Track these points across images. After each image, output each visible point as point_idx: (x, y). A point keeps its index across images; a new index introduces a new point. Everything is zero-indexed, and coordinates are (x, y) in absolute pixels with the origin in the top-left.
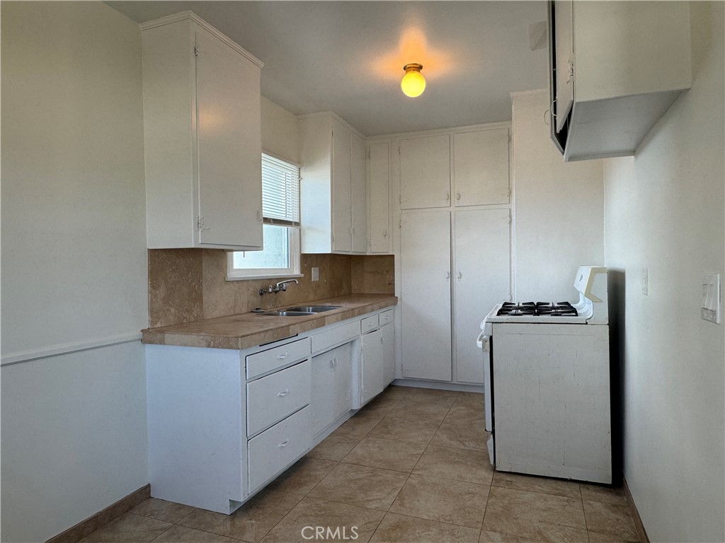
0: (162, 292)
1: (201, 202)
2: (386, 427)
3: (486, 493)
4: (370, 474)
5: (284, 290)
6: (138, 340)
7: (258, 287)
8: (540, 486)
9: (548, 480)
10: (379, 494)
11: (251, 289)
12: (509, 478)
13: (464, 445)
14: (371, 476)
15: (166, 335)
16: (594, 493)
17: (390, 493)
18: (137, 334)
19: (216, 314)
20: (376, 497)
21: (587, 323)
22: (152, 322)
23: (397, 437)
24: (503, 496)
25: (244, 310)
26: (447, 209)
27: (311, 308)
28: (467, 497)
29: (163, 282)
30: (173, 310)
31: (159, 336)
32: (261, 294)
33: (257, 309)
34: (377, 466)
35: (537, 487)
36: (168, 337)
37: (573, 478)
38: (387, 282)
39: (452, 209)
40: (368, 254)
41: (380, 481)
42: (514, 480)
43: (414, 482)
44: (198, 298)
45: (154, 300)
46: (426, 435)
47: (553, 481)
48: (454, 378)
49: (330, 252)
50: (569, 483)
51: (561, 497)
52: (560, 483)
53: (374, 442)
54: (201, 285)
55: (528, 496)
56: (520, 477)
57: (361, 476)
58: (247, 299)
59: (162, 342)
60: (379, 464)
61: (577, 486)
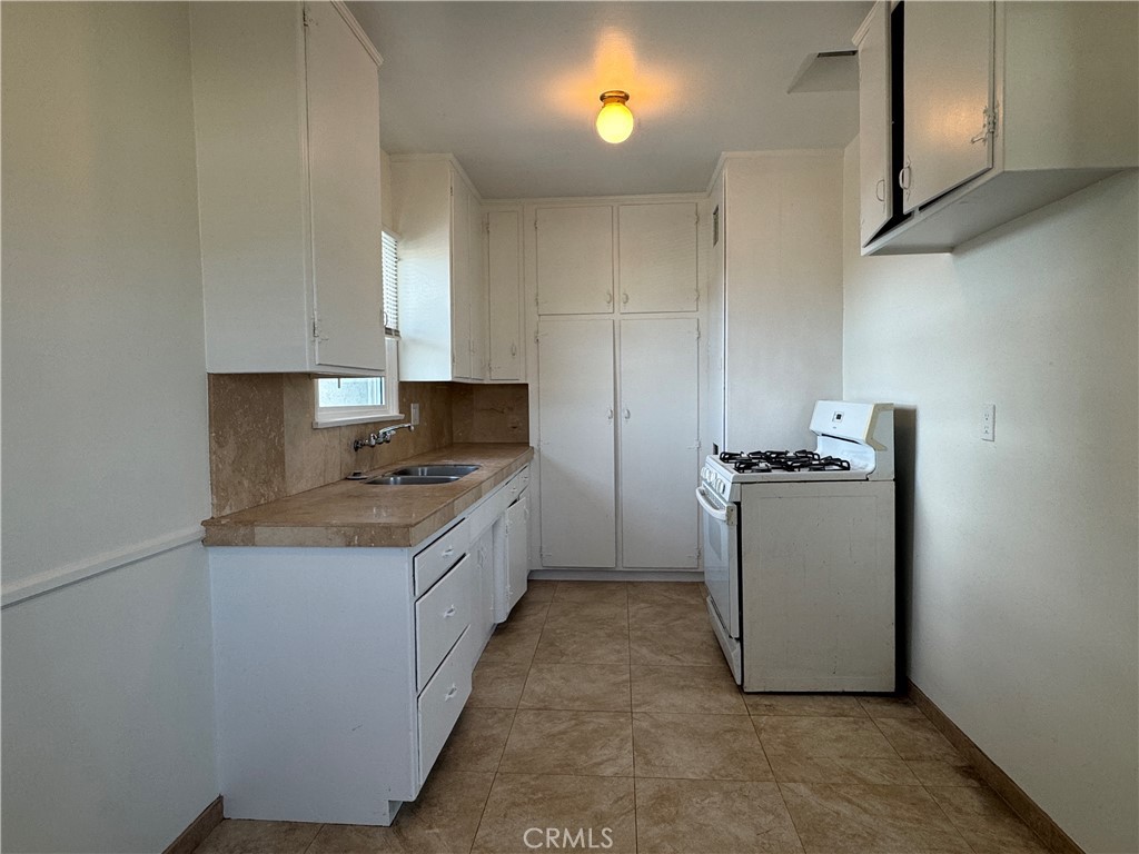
0: (230, 452)
1: (318, 293)
2: (552, 644)
3: (748, 726)
4: (573, 722)
5: (388, 442)
6: (198, 540)
7: (352, 436)
8: (810, 707)
9: (816, 697)
10: (606, 752)
11: (344, 440)
12: (765, 701)
13: (678, 659)
14: (577, 725)
15: (257, 530)
16: (879, 708)
17: (620, 748)
18: (195, 530)
19: (303, 486)
20: (604, 758)
21: (867, 480)
22: (219, 507)
23: (578, 659)
24: (775, 728)
25: (337, 478)
26: (607, 316)
27: (426, 469)
28: (728, 736)
29: (232, 432)
30: (246, 483)
31: (242, 531)
32: (356, 449)
33: (355, 474)
34: (577, 708)
35: (806, 708)
36: (261, 532)
37: (846, 690)
38: (510, 425)
39: (616, 316)
40: (485, 382)
41: (595, 731)
42: (775, 703)
43: (645, 725)
44: (278, 461)
45: (220, 466)
46: (619, 652)
47: (822, 698)
48: (620, 563)
49: (449, 379)
50: (843, 697)
51: (846, 719)
52: (831, 698)
53: (550, 670)
54: (281, 436)
55: (805, 723)
56: (779, 697)
57: (562, 727)
58: (338, 457)
59: (249, 541)
60: (578, 703)
61: (853, 700)
